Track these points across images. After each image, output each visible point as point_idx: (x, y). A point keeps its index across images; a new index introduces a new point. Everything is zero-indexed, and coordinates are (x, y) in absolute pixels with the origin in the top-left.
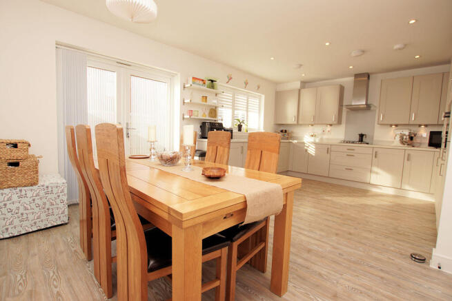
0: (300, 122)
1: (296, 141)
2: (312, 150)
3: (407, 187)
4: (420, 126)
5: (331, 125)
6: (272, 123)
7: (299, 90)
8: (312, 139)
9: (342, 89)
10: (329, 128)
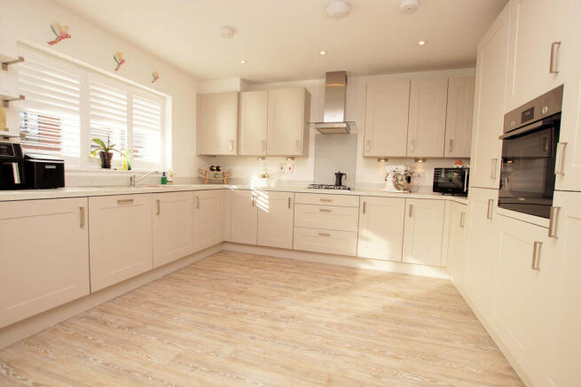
0: (243, 152)
1: (235, 187)
2: (263, 203)
3: (410, 259)
4: (417, 160)
5: (293, 158)
6: (195, 154)
7: (239, 94)
8: (263, 183)
9: (307, 97)
10: (290, 163)
